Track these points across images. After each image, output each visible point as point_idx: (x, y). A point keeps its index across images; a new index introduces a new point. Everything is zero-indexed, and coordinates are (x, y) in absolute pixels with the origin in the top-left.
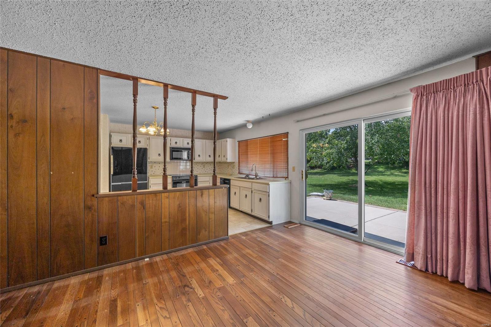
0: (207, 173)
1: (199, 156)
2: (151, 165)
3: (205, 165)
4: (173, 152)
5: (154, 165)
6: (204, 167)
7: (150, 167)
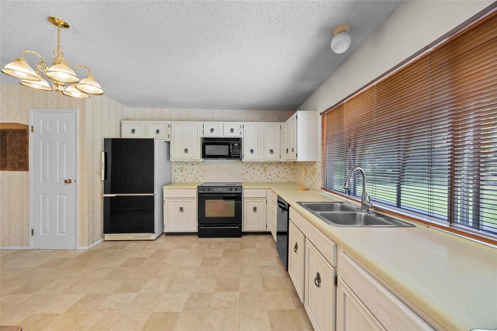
0: (269, 181)
1: (252, 151)
2: (180, 167)
3: (267, 167)
4: (206, 146)
5: (186, 167)
6: (265, 171)
7: (179, 169)
